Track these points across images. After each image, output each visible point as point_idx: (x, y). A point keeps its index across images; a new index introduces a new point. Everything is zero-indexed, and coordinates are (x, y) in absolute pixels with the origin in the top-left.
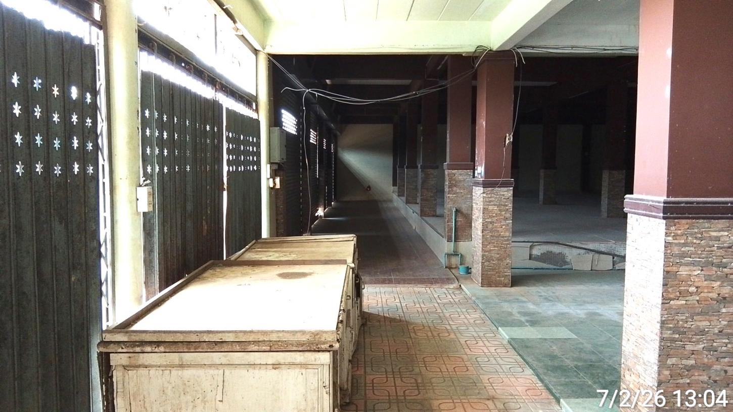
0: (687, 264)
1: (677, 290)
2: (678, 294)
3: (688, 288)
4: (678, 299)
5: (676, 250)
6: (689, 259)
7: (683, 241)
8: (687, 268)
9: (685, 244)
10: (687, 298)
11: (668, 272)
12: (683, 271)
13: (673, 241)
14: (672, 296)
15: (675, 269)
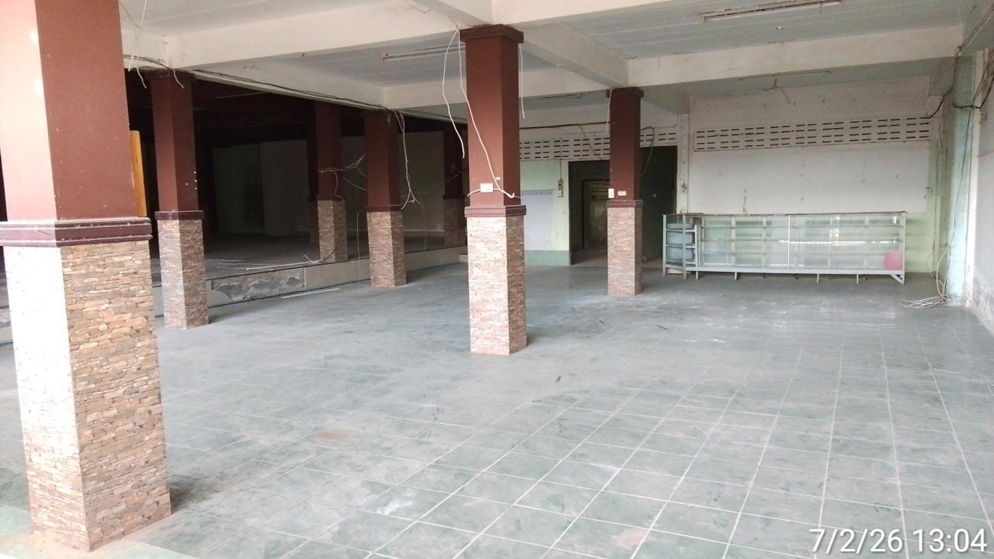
0: (92, 299)
1: (86, 331)
2: (87, 336)
3: (97, 326)
4: (88, 342)
5: (77, 283)
6: (94, 292)
7: (84, 272)
8: (93, 303)
9: (87, 275)
10: (98, 339)
11: (72, 311)
12: (90, 307)
13: (72, 273)
14: (80, 339)
15: (79, 306)
